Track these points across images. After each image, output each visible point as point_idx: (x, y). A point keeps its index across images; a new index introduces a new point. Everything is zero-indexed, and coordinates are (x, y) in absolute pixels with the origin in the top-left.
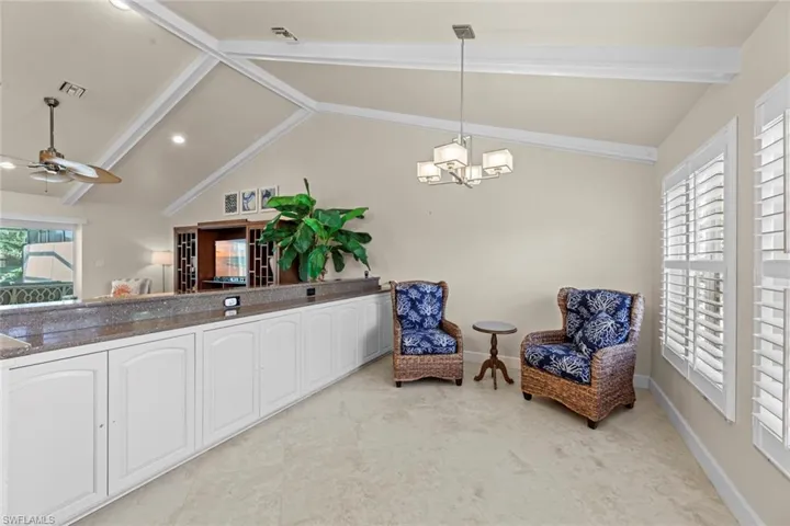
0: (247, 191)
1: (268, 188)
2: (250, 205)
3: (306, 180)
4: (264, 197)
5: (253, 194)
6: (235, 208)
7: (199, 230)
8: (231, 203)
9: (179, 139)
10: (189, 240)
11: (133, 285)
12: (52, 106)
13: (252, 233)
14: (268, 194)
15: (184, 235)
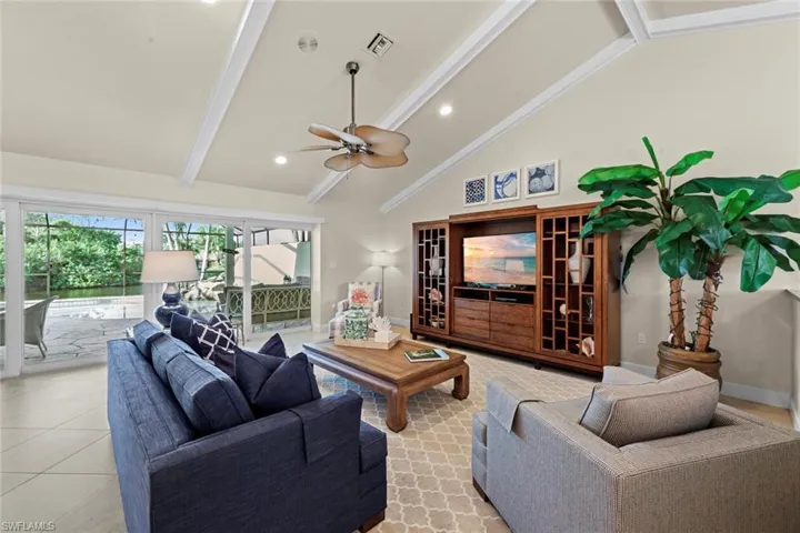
0: (502, 174)
1: (541, 165)
2: (508, 190)
3: (646, 140)
4: (531, 178)
5: (513, 175)
6: (482, 197)
7: (451, 225)
8: (475, 191)
9: (446, 110)
10: (435, 236)
11: (369, 290)
12: (353, 72)
13: (547, 224)
14: (540, 173)
15: (428, 232)
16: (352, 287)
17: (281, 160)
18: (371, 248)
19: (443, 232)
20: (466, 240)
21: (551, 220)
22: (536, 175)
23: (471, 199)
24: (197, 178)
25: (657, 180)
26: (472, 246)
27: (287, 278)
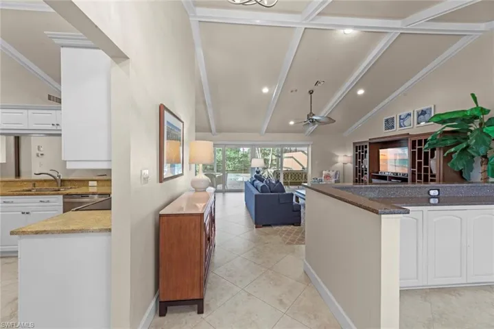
0: (403, 114)
1: (424, 108)
2: (406, 123)
3: (473, 95)
4: (419, 116)
6: (393, 127)
7: (370, 143)
8: (389, 124)
9: (361, 92)
10: (363, 149)
11: (332, 174)
12: (311, 93)
13: (414, 143)
14: (423, 113)
15: (360, 147)
16: (324, 172)
17: (292, 123)
18: (338, 154)
19: (366, 147)
20: (381, 150)
21: (415, 141)
22: (421, 114)
23: (387, 128)
24: (266, 132)
27: (303, 168)
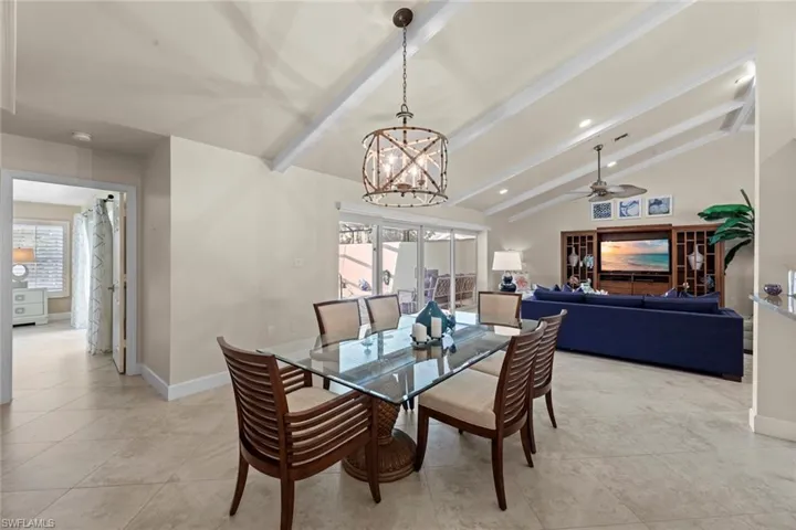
0: (628, 201)
1: (659, 198)
2: (631, 212)
4: (651, 205)
5: (636, 203)
6: (608, 215)
7: (596, 233)
8: (602, 210)
12: (599, 150)
13: (680, 236)
14: (658, 202)
19: (591, 238)
20: (601, 244)
21: (683, 233)
22: (655, 203)
23: (598, 216)
25: (750, 213)
26: (607, 247)
